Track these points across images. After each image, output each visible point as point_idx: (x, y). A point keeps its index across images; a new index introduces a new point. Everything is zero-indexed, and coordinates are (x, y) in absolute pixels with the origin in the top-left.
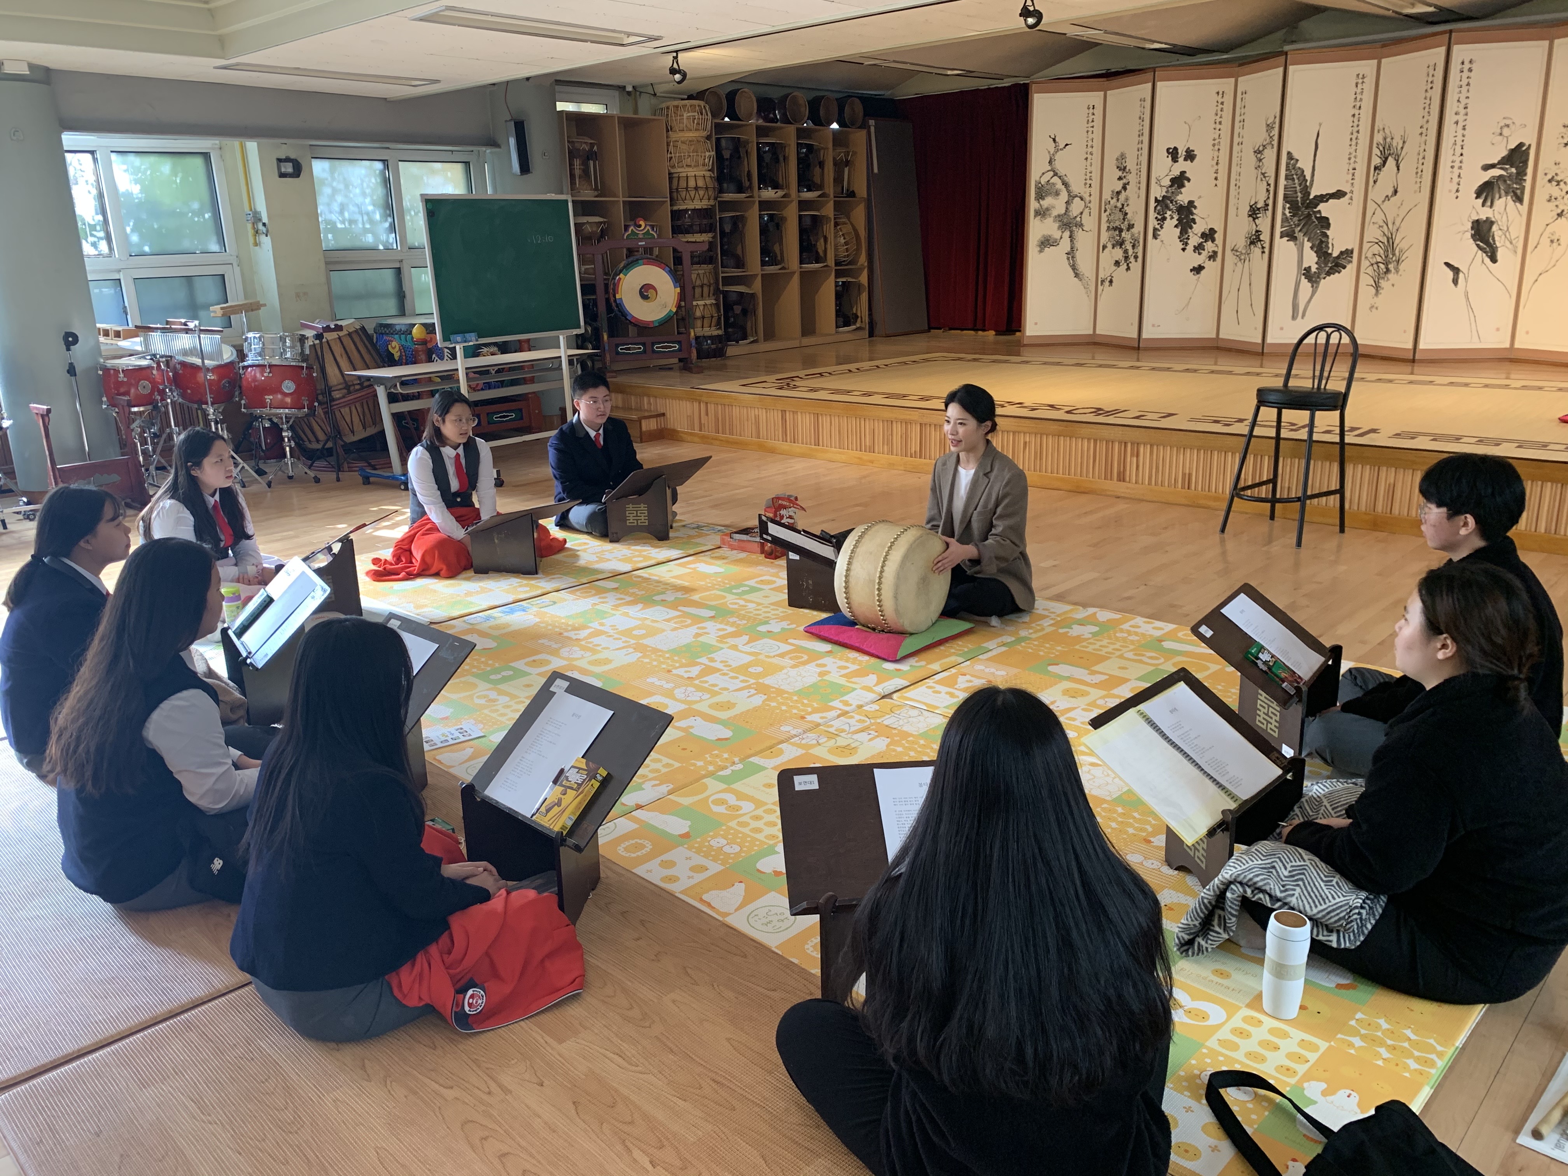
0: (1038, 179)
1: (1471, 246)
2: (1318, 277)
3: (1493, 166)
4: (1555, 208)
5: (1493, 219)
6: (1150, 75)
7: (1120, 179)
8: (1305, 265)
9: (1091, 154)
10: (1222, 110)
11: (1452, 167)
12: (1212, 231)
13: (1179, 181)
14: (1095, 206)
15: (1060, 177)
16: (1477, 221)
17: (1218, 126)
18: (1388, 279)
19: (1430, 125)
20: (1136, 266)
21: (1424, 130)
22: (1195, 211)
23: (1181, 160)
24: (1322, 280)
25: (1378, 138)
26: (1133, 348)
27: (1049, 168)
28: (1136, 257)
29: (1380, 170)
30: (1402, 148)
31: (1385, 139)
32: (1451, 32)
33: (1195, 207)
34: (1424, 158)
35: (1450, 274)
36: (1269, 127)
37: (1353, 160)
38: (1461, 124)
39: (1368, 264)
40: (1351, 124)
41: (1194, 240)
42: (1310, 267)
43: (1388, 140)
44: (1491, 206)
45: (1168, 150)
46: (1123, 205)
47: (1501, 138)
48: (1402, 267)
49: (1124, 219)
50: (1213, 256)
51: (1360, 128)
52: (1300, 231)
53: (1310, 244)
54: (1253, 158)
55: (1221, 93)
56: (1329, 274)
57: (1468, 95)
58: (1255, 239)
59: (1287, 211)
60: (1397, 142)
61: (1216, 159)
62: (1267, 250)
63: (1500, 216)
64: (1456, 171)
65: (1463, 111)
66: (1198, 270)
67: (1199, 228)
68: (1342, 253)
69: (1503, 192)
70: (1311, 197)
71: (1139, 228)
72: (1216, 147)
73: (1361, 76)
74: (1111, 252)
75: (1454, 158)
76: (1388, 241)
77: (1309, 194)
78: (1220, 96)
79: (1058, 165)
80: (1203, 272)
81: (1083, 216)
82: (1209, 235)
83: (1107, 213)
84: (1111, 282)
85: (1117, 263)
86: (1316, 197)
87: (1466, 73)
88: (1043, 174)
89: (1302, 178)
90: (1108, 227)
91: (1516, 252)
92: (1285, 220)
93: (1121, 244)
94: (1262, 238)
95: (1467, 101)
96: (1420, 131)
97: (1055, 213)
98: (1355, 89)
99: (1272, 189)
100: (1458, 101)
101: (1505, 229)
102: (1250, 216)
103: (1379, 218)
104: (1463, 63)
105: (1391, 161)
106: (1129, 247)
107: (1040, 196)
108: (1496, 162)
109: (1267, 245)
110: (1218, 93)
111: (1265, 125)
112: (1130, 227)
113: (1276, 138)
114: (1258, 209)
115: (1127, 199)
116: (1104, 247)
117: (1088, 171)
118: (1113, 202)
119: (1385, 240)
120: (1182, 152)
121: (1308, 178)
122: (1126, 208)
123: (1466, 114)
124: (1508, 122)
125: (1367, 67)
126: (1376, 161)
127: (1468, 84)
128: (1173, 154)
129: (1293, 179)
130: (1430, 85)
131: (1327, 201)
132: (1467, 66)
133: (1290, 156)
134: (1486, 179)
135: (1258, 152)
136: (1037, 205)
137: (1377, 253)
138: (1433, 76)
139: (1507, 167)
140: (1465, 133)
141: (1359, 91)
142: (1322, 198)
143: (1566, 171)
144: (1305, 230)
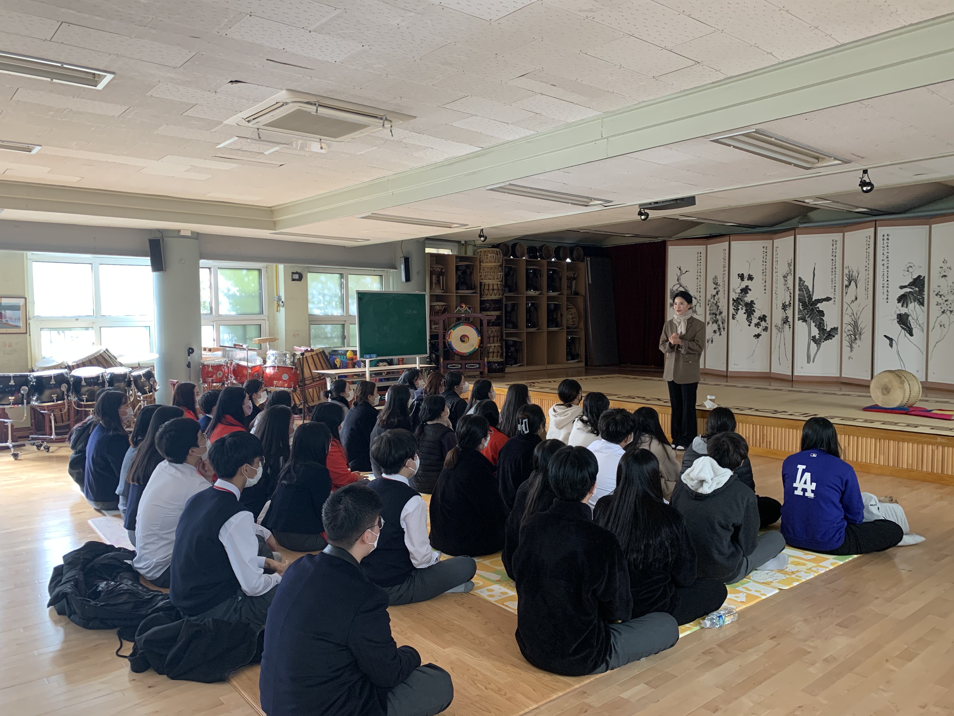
0: (671, 288)
1: (898, 327)
2: (820, 341)
3: (905, 287)
4: (940, 309)
5: (909, 314)
6: (727, 238)
7: (715, 289)
8: (813, 335)
9: (700, 276)
10: (766, 255)
11: (883, 287)
12: (764, 316)
13: (745, 290)
14: (702, 302)
15: (683, 287)
16: (900, 314)
17: (765, 264)
18: (856, 344)
19: (869, 266)
20: (724, 333)
21: (867, 268)
22: (754, 306)
23: (746, 280)
24: (822, 343)
25: (846, 271)
26: (724, 376)
27: (678, 283)
28: (724, 329)
29: (848, 287)
30: (858, 277)
31: (849, 272)
32: (876, 221)
33: (755, 304)
34: (868, 282)
35: (888, 341)
36: (789, 265)
37: (834, 282)
38: (886, 266)
39: (846, 335)
40: (832, 264)
41: (755, 321)
42: (815, 336)
43: (851, 272)
44: (907, 307)
45: (738, 275)
46: (717, 302)
47: (908, 273)
48: (862, 337)
49: (717, 309)
50: (766, 329)
51: (836, 266)
52: (808, 317)
53: (814, 324)
54: (782, 280)
55: (765, 247)
56: (826, 340)
57: (888, 251)
58: (786, 321)
59: (801, 307)
60: (855, 274)
61: (764, 280)
62: (791, 326)
63: (912, 313)
64: (886, 289)
65: (886, 259)
66: (758, 336)
67: (757, 314)
68: (832, 329)
69: (912, 300)
70: (813, 300)
71: (725, 314)
72: (764, 274)
73: (834, 241)
74: (712, 326)
75: (884, 282)
76: (855, 324)
77: (812, 298)
78: (765, 248)
79: (682, 281)
80: (760, 337)
81: (696, 307)
82: (763, 318)
83: (709, 306)
84: (712, 341)
85: (715, 332)
86: (815, 300)
87: (886, 241)
88: (674, 286)
89: (807, 290)
90: (710, 313)
91: (923, 331)
92: (800, 311)
93: (716, 321)
94: (789, 320)
95: (888, 254)
96: (865, 268)
98: (832, 247)
99: (792, 295)
100: (883, 254)
101: (916, 319)
102: (783, 309)
103: (849, 311)
104: (884, 236)
105: (853, 283)
106: (720, 323)
108: (907, 284)
109: (791, 324)
110: (764, 247)
111: (787, 264)
112: (721, 313)
113: (793, 270)
114: (787, 305)
115: (719, 299)
116: (708, 323)
117: (698, 285)
118: (712, 300)
119: (853, 323)
120: (746, 276)
121: (811, 290)
122: (718, 304)
123: (888, 261)
124: (911, 265)
125: (838, 236)
126: (846, 283)
127: (888, 246)
128: (742, 277)
129: (803, 291)
130: (868, 246)
131: (821, 302)
132: (886, 237)
133: (800, 279)
134: (903, 293)
135: (785, 277)
137: (850, 329)
138: (869, 242)
139: (913, 287)
140: (888, 270)
141: (834, 248)
142: (819, 301)
143: (944, 290)
144: (811, 317)
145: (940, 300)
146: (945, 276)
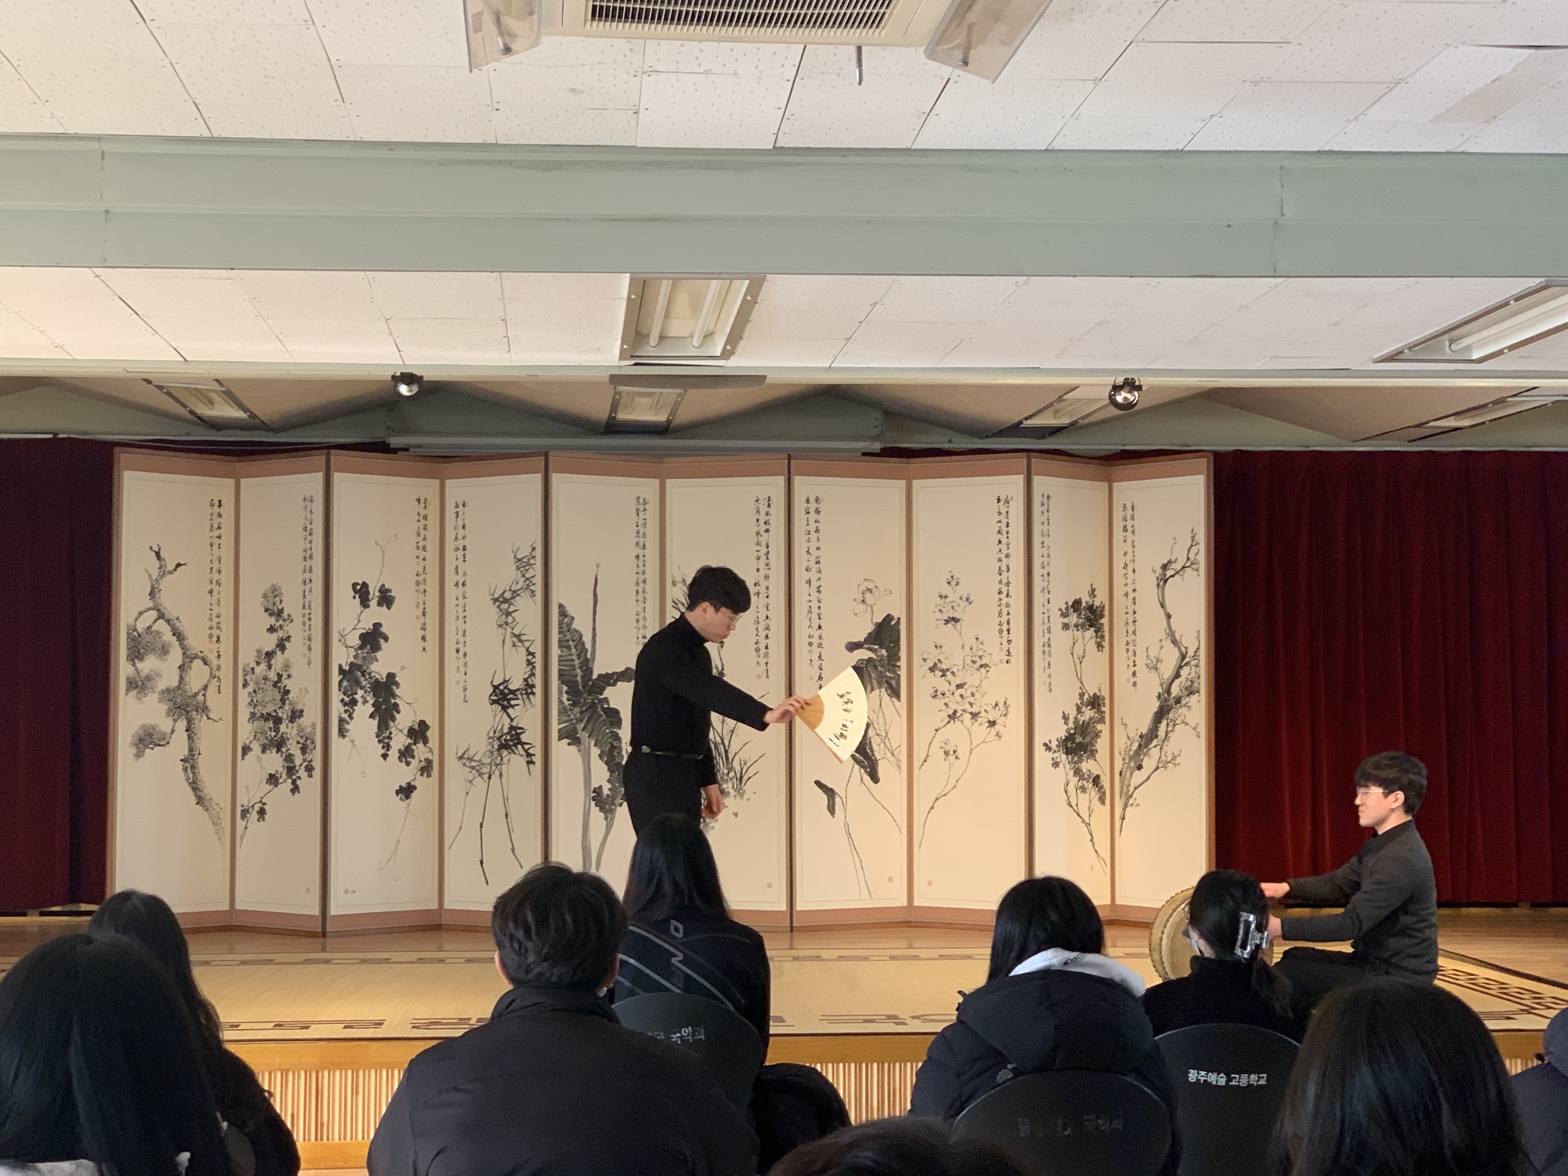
0: (131, 622)
2: (612, 803)
3: (859, 645)
4: (944, 707)
6: (319, 459)
8: (594, 784)
11: (811, 644)
19: (770, 583)
21: (762, 589)
25: (675, 593)
26: (312, 935)
27: (150, 604)
32: (788, 456)
33: (397, 685)
35: (825, 797)
36: (521, 560)
37: (642, 623)
41: (399, 741)
42: (601, 787)
46: (279, 676)
47: (863, 606)
48: (749, 787)
50: (426, 769)
51: (647, 576)
52: (583, 729)
53: (598, 751)
54: (492, 610)
57: (818, 545)
58: (508, 740)
59: (565, 697)
61: (422, 606)
62: (538, 759)
64: (817, 649)
65: (814, 567)
66: (407, 791)
67: (404, 720)
69: (875, 682)
70: (594, 676)
71: (312, 717)
72: (422, 588)
73: (642, 500)
74: (259, 759)
75: (812, 629)
77: (591, 672)
79: (166, 600)
80: (412, 796)
84: (261, 812)
85: (273, 779)
86: (600, 677)
87: (813, 516)
88: (141, 613)
89: (583, 652)
90: (253, 714)
91: (902, 766)
92: (562, 709)
93: (278, 744)
94: (523, 738)
97: (162, 685)
98: (637, 519)
99: (538, 661)
100: (808, 552)
101: (884, 735)
102: (495, 702)
104: (808, 501)
107: (135, 655)
108: (862, 639)
109: (537, 752)
110: (416, 500)
111: (512, 560)
112: (296, 715)
113: (538, 582)
114: (513, 692)
115: (287, 666)
116: (246, 750)
117: (214, 613)
118: (261, 669)
120: (374, 590)
121: (588, 645)
123: (820, 572)
124: (871, 585)
125: (648, 487)
127: (817, 531)
128: (362, 593)
129: (570, 648)
131: (614, 684)
133: (565, 611)
134: (853, 663)
135: (502, 600)
136: (131, 669)
138: (767, 514)
139: (876, 647)
140: (821, 597)
141: (641, 522)
142: (610, 679)
143: (954, 658)
144: (589, 728)
145: (942, 685)
146: (955, 620)
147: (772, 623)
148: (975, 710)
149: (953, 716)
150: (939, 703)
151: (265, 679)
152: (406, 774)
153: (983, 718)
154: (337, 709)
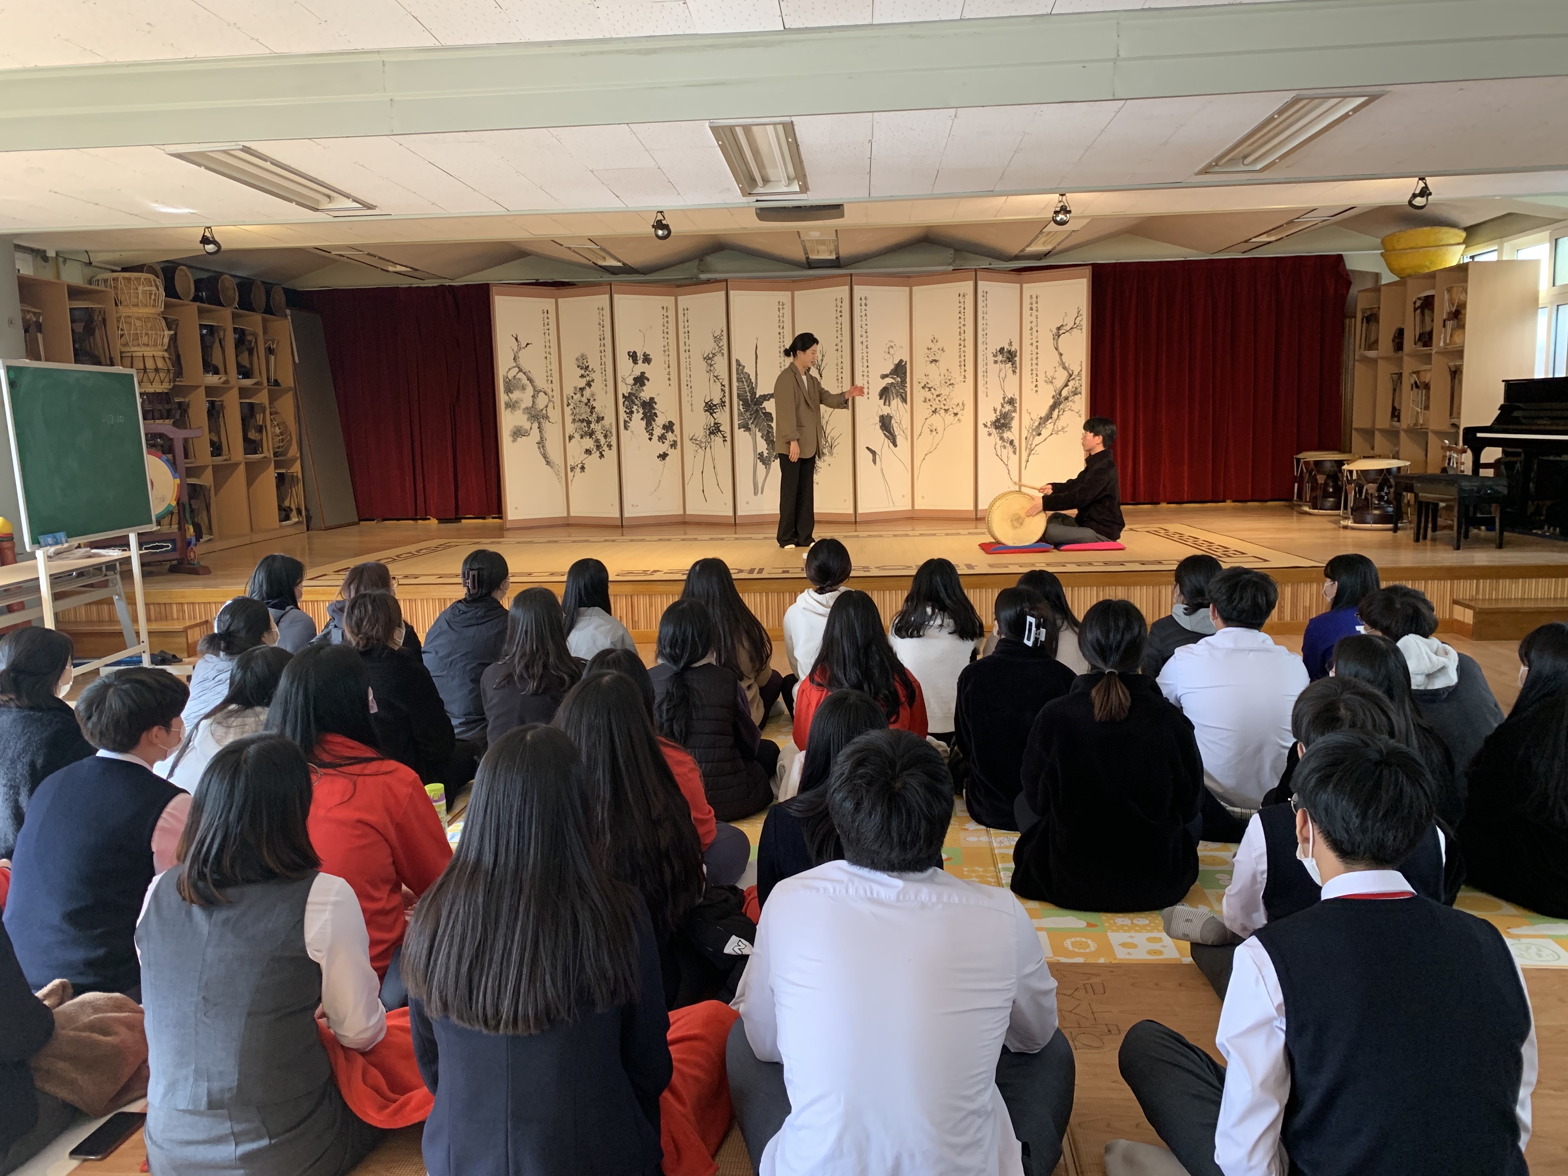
0: (505, 374)
1: (880, 435)
3: (886, 376)
4: (930, 406)
5: (891, 415)
6: (605, 289)
7: (582, 376)
8: (759, 451)
10: (667, 322)
11: (863, 376)
12: (671, 424)
13: (641, 380)
15: (525, 373)
16: (882, 416)
19: (843, 344)
20: (611, 455)
22: (655, 406)
23: (640, 362)
26: (616, 526)
28: (610, 446)
33: (655, 403)
34: (842, 368)
35: (871, 456)
36: (717, 339)
38: (865, 344)
41: (658, 431)
42: (762, 452)
44: (889, 405)
45: (629, 353)
46: (588, 400)
47: (889, 355)
48: (835, 450)
49: (591, 412)
50: (674, 445)
52: (752, 424)
53: (760, 434)
54: (704, 365)
57: (866, 323)
58: (715, 430)
59: (741, 407)
61: (667, 363)
62: (728, 439)
63: (895, 413)
64: (866, 379)
65: (865, 335)
66: (663, 456)
67: (660, 420)
69: (894, 395)
70: (757, 396)
71: (609, 420)
74: (580, 442)
77: (755, 394)
78: (665, 310)
80: (667, 458)
81: (548, 409)
82: (669, 427)
83: (571, 407)
84: (583, 468)
85: (589, 451)
86: (760, 397)
89: (748, 381)
90: (574, 420)
91: (908, 439)
92: (740, 414)
93: (590, 434)
94: (721, 429)
95: (867, 327)
96: (837, 347)
97: (523, 405)
98: (778, 313)
99: (726, 390)
100: (862, 327)
101: (899, 422)
102: (706, 411)
104: (862, 299)
106: (599, 437)
107: (509, 390)
108: (889, 372)
109: (728, 435)
110: (662, 308)
111: (712, 337)
113: (725, 348)
114: (715, 405)
115: (593, 395)
116: (571, 438)
117: (548, 368)
120: (640, 356)
121: (753, 381)
122: (592, 403)
123: (867, 337)
124: (892, 345)
125: (785, 296)
127: (866, 316)
128: (633, 357)
129: (743, 382)
130: (839, 314)
132: (864, 302)
133: (738, 362)
134: (884, 385)
135: (708, 358)
136: (507, 398)
138: (841, 307)
139: (895, 377)
141: (781, 314)
142: (766, 398)
143: (935, 380)
144: (755, 422)
145: (928, 395)
146: (936, 361)
147: (844, 365)
148: (946, 408)
149: (935, 412)
150: (928, 404)
151: (580, 401)
152: (663, 448)
153: (951, 411)
154: (623, 416)
